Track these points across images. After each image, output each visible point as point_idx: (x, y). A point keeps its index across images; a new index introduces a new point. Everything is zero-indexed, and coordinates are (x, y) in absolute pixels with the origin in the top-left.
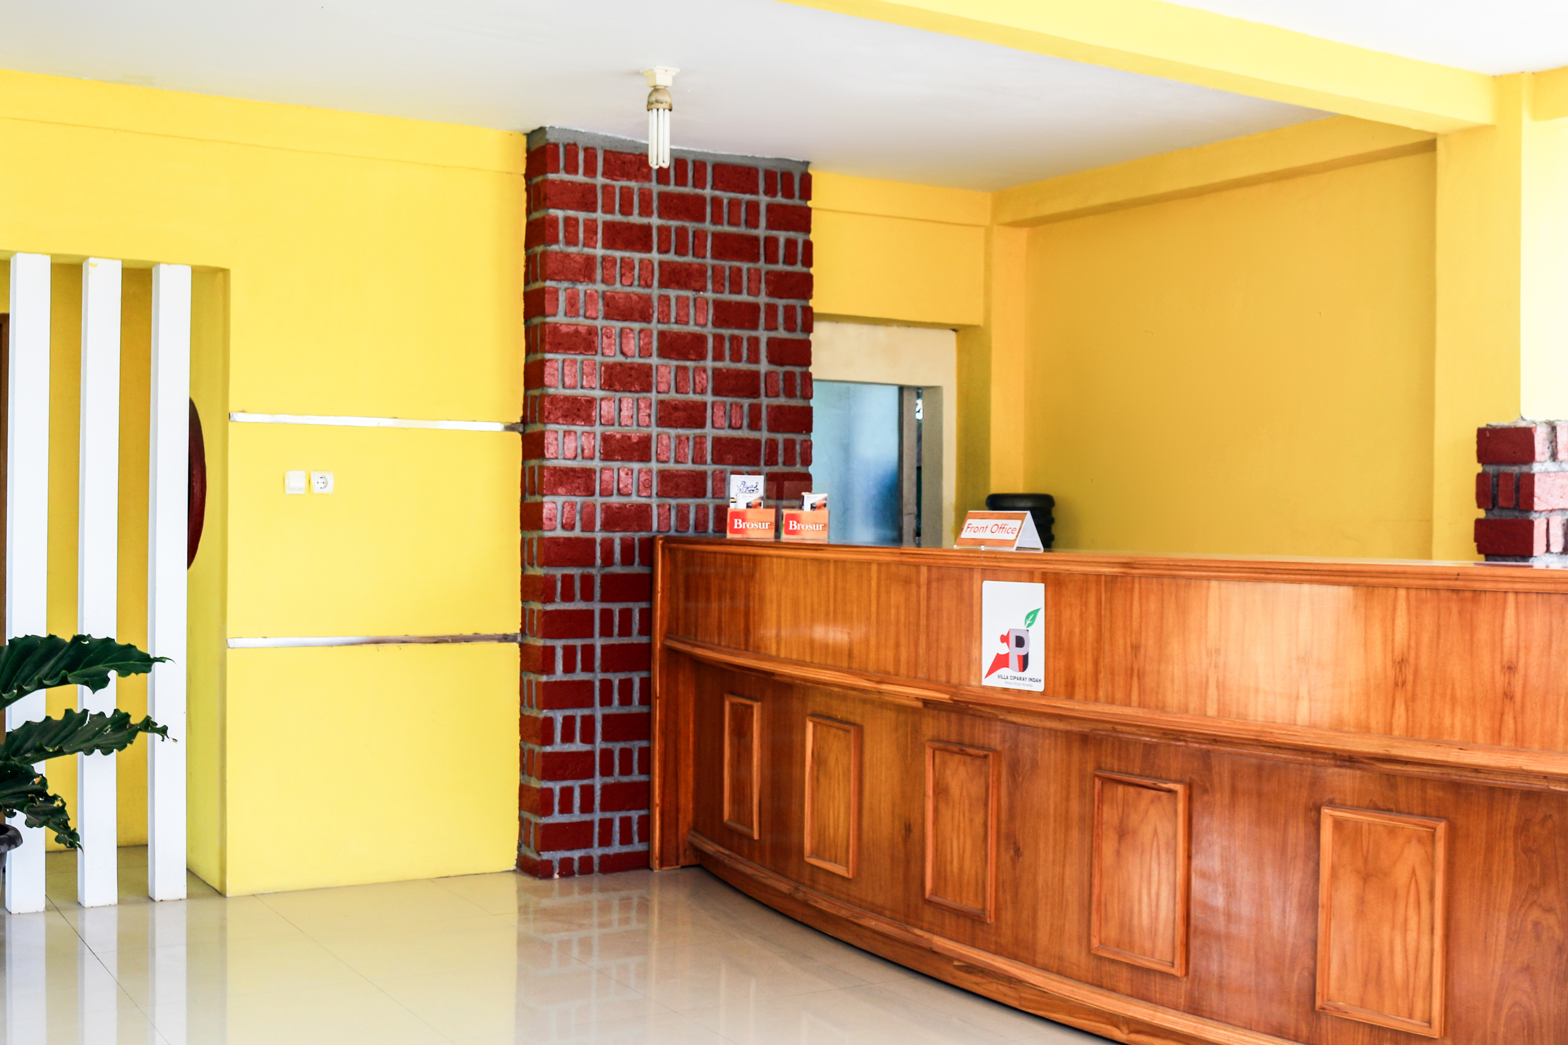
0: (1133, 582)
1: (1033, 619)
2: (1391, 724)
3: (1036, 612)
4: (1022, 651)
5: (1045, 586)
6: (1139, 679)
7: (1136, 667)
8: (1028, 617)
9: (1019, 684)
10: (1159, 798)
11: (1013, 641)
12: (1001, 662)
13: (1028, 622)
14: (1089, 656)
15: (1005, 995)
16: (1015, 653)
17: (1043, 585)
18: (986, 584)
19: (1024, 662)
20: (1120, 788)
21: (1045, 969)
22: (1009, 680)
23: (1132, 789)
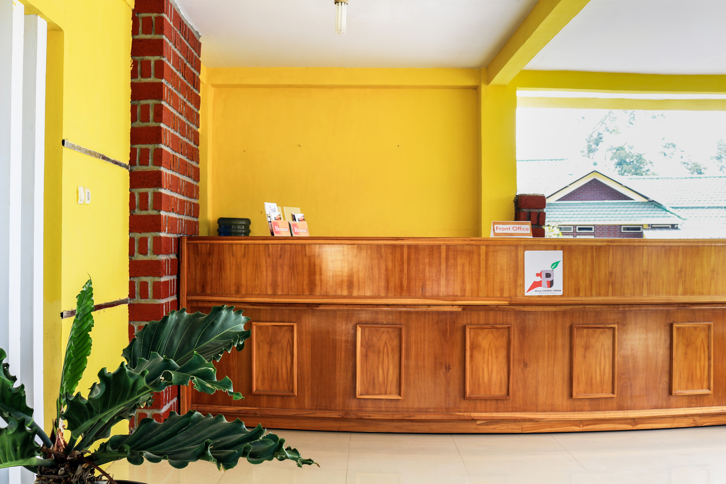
0: (609, 248)
1: (556, 266)
2: (710, 292)
3: (557, 263)
4: (549, 279)
5: (563, 252)
6: (612, 285)
7: (611, 281)
8: (553, 265)
9: (548, 293)
10: (604, 331)
11: (544, 275)
12: (536, 285)
13: (553, 267)
14: (587, 278)
15: (513, 429)
16: (545, 280)
17: (562, 251)
18: (526, 252)
19: (551, 284)
20: (585, 331)
21: (544, 411)
22: (542, 292)
23: (591, 330)
